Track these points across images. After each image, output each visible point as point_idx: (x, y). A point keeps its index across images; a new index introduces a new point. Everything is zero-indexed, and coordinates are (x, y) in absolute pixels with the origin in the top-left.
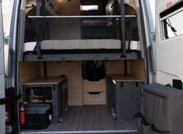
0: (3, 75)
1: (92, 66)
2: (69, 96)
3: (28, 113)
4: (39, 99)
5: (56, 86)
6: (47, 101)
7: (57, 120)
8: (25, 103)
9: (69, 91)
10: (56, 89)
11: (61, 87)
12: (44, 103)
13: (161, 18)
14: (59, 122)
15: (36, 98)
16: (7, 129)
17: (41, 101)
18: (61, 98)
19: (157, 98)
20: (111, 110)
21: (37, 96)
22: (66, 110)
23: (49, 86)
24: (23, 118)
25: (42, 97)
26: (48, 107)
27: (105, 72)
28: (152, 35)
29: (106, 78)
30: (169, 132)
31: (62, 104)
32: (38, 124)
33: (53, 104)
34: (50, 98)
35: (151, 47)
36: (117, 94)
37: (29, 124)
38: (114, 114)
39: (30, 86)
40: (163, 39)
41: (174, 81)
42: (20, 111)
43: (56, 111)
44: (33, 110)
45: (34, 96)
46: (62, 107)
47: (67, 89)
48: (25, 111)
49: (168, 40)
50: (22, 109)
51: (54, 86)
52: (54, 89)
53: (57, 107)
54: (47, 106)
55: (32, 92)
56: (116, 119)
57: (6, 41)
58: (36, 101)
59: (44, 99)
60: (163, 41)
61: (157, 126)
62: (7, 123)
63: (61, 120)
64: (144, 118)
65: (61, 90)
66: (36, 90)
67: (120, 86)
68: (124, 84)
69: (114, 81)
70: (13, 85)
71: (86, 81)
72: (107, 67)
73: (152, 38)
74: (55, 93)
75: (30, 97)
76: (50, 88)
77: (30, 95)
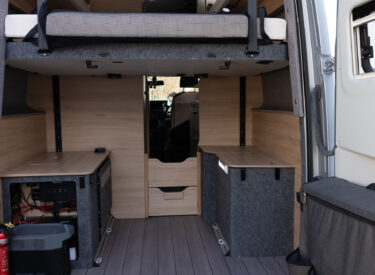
1: (160, 124)
2: (115, 196)
3: (16, 248)
4: (45, 209)
5: (87, 180)
6: (64, 214)
7: (90, 261)
8: (9, 225)
9: (115, 186)
10: (87, 186)
11: (98, 180)
12: (57, 219)
14: (95, 265)
15: (35, 207)
17: (50, 215)
18: (99, 209)
19: (356, 224)
20: (213, 229)
21: (39, 203)
22: (109, 231)
23: (69, 180)
24: (4, 262)
25: (51, 204)
26: (67, 231)
27: (197, 141)
28: (323, 61)
29: (198, 154)
31: (100, 220)
32: (43, 274)
33: (80, 222)
34: (72, 206)
35: (319, 90)
36: (233, 198)
38: (222, 242)
39: (20, 181)
40: (358, 73)
43: (87, 239)
44: (29, 241)
45: (31, 201)
46: (100, 226)
47: (109, 181)
48: (9, 244)
49: (370, 75)
50: (2, 241)
51: (82, 179)
52: (82, 186)
53: (89, 230)
54: (64, 231)
55: (27, 191)
56: (228, 254)
59: (55, 210)
60: (358, 77)
63: (98, 261)
64: (313, 268)
65: (99, 186)
66: (37, 187)
67: (239, 178)
68: (248, 173)
69: (220, 164)
71: (155, 163)
72: (202, 130)
73: (323, 67)
74: (84, 196)
75: (21, 205)
76: (73, 184)
77: (23, 201)
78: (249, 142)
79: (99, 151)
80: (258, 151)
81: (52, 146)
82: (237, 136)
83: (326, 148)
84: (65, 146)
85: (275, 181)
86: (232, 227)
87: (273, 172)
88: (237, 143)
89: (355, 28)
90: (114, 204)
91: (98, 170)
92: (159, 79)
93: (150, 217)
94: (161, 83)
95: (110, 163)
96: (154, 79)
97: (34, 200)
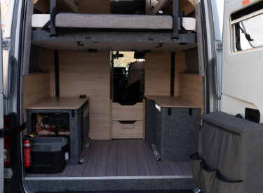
0: (2, 95)
1: (121, 82)
2: (91, 125)
3: (35, 150)
4: (51, 130)
5: (76, 112)
6: (61, 133)
7: (77, 161)
8: (32, 136)
9: (92, 119)
10: (76, 116)
11: (82, 114)
12: (57, 135)
13: (232, 20)
14: (80, 163)
15: (45, 129)
16: (6, 173)
17: (53, 133)
18: (82, 131)
20: (151, 147)
21: (47, 126)
22: (87, 146)
23: (66, 112)
24: (28, 157)
25: (54, 127)
26: (64, 142)
27: (144, 92)
28: (216, 43)
29: (144, 100)
30: (241, 181)
32: (50, 166)
33: (71, 138)
34: (66, 128)
35: (214, 60)
36: (163, 125)
37: (36, 166)
38: (156, 153)
39: (37, 112)
40: (234, 51)
41: (247, 110)
42: (25, 148)
43: (75, 147)
44: (42, 146)
45: (42, 125)
46: (83, 141)
47: (88, 115)
48: (31, 147)
49: (240, 52)
50: (28, 145)
51: (73, 111)
52: (73, 116)
53: (77, 143)
54: (62, 141)
55: (40, 119)
56: (160, 160)
57: (4, 44)
58: (45, 132)
59: (56, 130)
60: (234, 54)
61: (224, 172)
62: (7, 165)
63: (82, 161)
64: (203, 161)
65: (82, 117)
66: (46, 117)
67: (167, 114)
68: (172, 111)
69: (157, 106)
70: (15, 110)
71: (117, 105)
72: (146, 86)
73: (216, 47)
74: (74, 122)
75: (36, 127)
76: (68, 114)
78: (176, 94)
79: (82, 97)
80: (181, 99)
81: (53, 94)
82: (169, 90)
83: (217, 95)
84: (61, 94)
85: (189, 116)
86: (162, 143)
87: (188, 110)
88: (169, 94)
89: (232, 25)
90: (90, 130)
91: (82, 107)
92: (120, 53)
93: (113, 139)
94: (122, 56)
95: (88, 105)
96: (118, 53)
97: (44, 124)
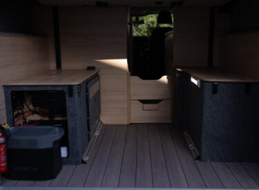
2: (103, 106)
6: (58, 119)
7: (79, 159)
8: (6, 126)
11: (87, 91)
14: (83, 162)
15: (34, 112)
17: (47, 119)
18: (88, 116)
20: (183, 136)
21: (38, 108)
22: (97, 134)
24: (3, 158)
31: (88, 124)
37: (16, 169)
38: (192, 147)
45: (31, 107)
48: (7, 142)
56: (199, 158)
58: (36, 117)
59: (51, 115)
63: (86, 159)
65: (87, 96)
67: (211, 91)
68: (219, 87)
69: (193, 80)
71: (136, 79)
74: (73, 104)
75: (24, 110)
76: (62, 92)
77: (25, 107)
79: (90, 69)
81: (53, 65)
82: (206, 59)
87: (244, 86)
88: (206, 65)
90: (102, 112)
92: (140, 19)
93: (131, 124)
96: (137, 19)
97: (34, 106)
